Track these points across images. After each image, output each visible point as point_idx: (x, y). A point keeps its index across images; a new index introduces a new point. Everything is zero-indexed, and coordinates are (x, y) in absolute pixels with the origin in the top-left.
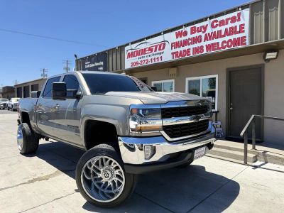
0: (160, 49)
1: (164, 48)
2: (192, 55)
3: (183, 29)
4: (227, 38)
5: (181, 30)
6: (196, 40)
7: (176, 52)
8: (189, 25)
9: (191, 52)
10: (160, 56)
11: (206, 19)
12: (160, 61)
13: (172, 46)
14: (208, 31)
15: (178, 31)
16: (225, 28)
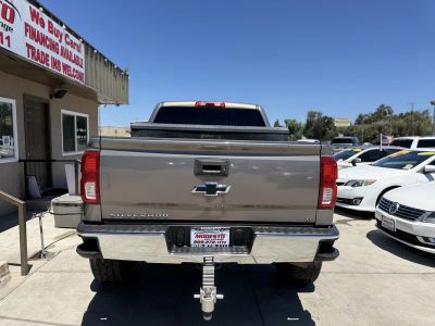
2: (50, 67)
3: (40, 13)
4: (75, 66)
5: (37, 10)
6: (53, 47)
7: (33, 48)
8: (46, 12)
9: (50, 63)
10: (5, 34)
11: (61, 24)
12: (5, 46)
13: (26, 30)
14: (63, 44)
15: (33, 7)
16: (74, 52)
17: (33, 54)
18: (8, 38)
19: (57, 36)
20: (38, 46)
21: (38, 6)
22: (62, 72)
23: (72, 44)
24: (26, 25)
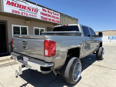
0: (35, 11)
1: (37, 12)
2: (48, 21)
3: (45, 9)
4: (56, 19)
5: (44, 8)
6: (49, 16)
7: (43, 17)
8: (47, 8)
9: (48, 19)
10: (35, 15)
11: (52, 10)
12: (35, 17)
13: (41, 13)
14: (53, 15)
15: (43, 8)
16: (56, 16)
17: (43, 18)
18: (36, 16)
19: (50, 13)
20: (44, 16)
21: (45, 7)
22: (52, 21)
23: (55, 14)
24: (41, 12)
